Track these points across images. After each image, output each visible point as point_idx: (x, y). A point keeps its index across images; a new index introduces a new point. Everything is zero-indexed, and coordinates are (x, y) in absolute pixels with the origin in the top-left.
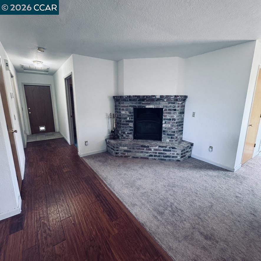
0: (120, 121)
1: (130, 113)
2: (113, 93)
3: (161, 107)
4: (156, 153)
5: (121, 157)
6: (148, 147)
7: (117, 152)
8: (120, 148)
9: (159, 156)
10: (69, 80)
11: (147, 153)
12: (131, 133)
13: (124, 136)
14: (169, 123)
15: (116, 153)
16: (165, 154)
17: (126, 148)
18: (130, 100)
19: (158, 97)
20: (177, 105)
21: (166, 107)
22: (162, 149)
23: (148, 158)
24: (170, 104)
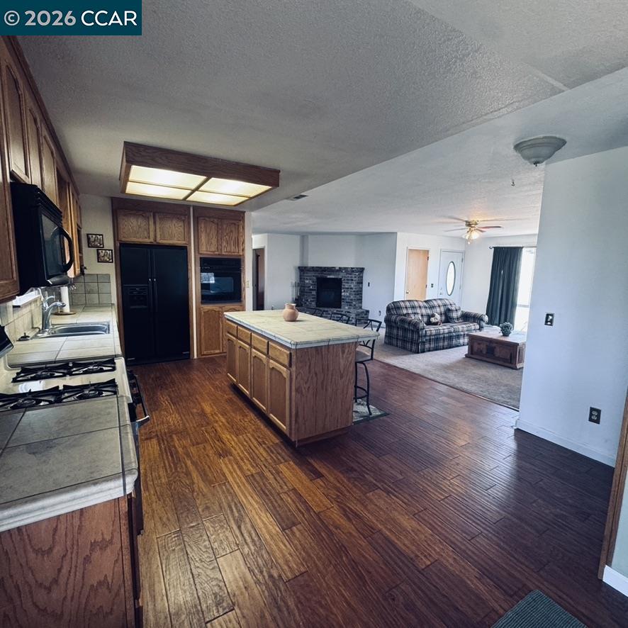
0: (304, 289)
1: (313, 282)
2: (298, 264)
3: (340, 277)
10: (258, 254)
12: (313, 301)
13: (308, 303)
14: (347, 292)
18: (313, 271)
19: (337, 268)
20: (354, 276)
21: (344, 277)
24: (348, 275)
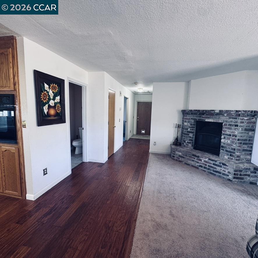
0: (183, 131)
1: (191, 125)
3: (220, 121)
4: (206, 165)
5: (177, 160)
6: (198, 157)
7: (174, 155)
8: (176, 152)
9: (209, 169)
11: (198, 163)
12: (190, 143)
13: (185, 144)
14: (229, 139)
16: (215, 168)
17: (180, 154)
18: (192, 114)
19: (217, 112)
20: (239, 121)
21: (226, 121)
22: (212, 162)
23: (198, 168)
24: (231, 120)
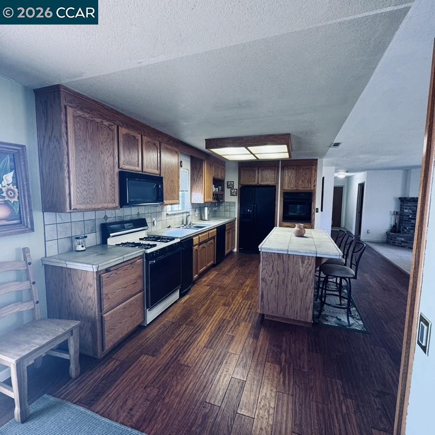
0: (403, 218)
5: (398, 246)
7: (395, 241)
8: (398, 238)
15: (394, 243)
17: (403, 239)
